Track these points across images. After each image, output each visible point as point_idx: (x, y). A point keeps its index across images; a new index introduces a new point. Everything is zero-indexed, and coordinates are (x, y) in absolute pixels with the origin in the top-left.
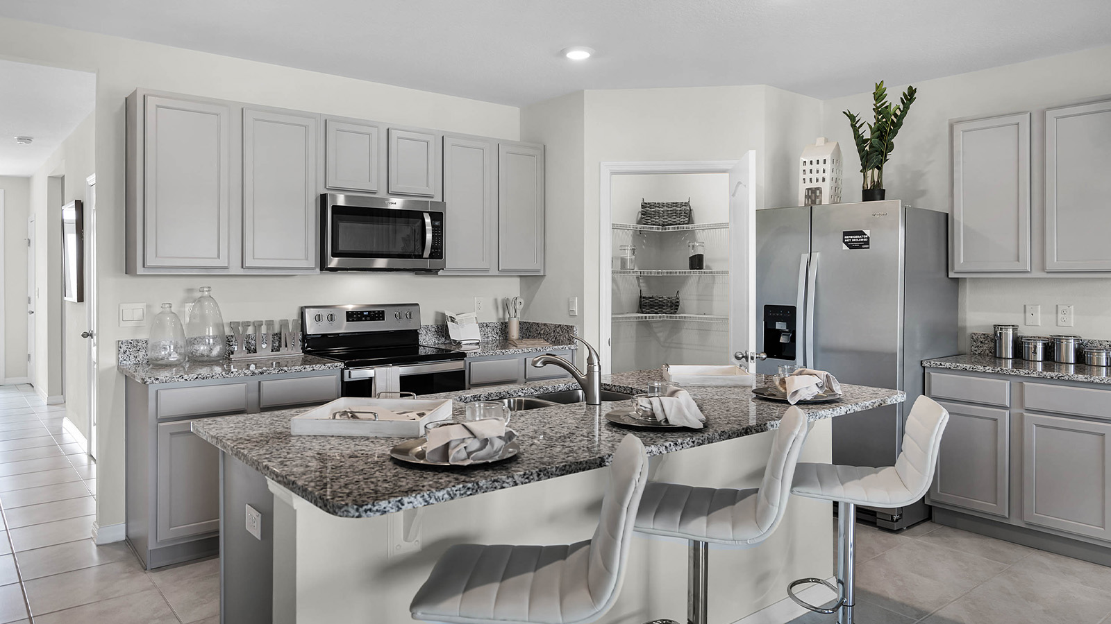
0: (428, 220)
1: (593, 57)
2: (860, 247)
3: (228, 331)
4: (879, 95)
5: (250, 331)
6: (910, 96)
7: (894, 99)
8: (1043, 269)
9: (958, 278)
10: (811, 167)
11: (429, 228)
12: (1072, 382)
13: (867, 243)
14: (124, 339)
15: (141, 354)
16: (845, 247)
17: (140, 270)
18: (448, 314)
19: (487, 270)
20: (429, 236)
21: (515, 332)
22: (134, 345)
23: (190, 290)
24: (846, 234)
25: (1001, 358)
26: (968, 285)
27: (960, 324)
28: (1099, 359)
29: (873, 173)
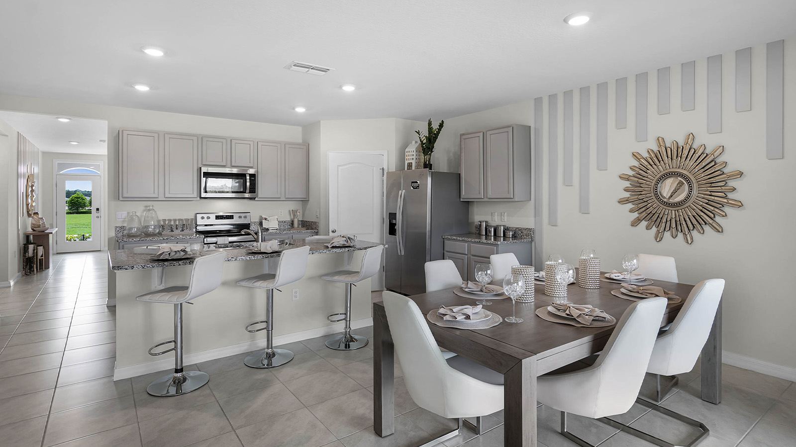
0: (248, 177)
1: (306, 110)
2: (416, 188)
3: (162, 223)
4: (430, 124)
5: (172, 223)
6: (441, 125)
7: (435, 126)
8: (487, 197)
10: (409, 154)
11: (248, 180)
13: (418, 186)
14: (118, 226)
15: (125, 232)
16: (412, 188)
17: (121, 199)
18: (264, 216)
19: (280, 198)
20: (248, 184)
21: (296, 225)
22: (123, 228)
23: (146, 206)
24: (412, 182)
25: (481, 235)
26: (475, 203)
27: (470, 221)
28: (509, 235)
29: (427, 157)
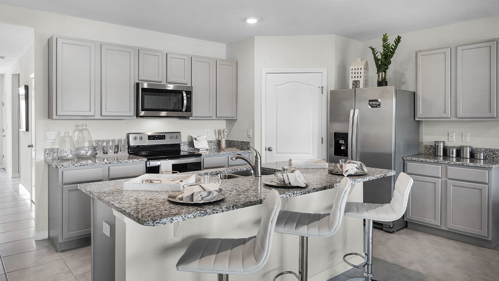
0: (185, 95)
1: (258, 22)
2: (376, 107)
3: (94, 145)
4: (385, 39)
5: (105, 144)
6: (398, 40)
7: (391, 41)
8: (456, 116)
9: (419, 121)
10: (355, 71)
11: (185, 98)
12: (468, 166)
13: (379, 105)
14: (47, 148)
15: (55, 155)
16: (370, 107)
17: (55, 117)
18: (194, 136)
19: (211, 117)
20: (185, 102)
21: (223, 145)
22: (52, 150)
23: (77, 126)
24: (370, 101)
25: (438, 156)
26: (424, 123)
27: (420, 141)
28: (480, 156)
29: (382, 74)
